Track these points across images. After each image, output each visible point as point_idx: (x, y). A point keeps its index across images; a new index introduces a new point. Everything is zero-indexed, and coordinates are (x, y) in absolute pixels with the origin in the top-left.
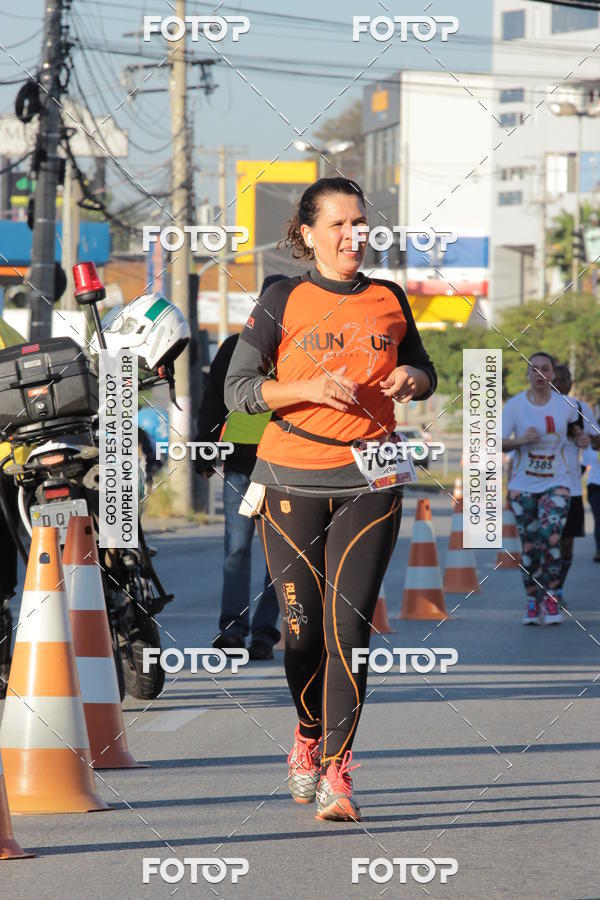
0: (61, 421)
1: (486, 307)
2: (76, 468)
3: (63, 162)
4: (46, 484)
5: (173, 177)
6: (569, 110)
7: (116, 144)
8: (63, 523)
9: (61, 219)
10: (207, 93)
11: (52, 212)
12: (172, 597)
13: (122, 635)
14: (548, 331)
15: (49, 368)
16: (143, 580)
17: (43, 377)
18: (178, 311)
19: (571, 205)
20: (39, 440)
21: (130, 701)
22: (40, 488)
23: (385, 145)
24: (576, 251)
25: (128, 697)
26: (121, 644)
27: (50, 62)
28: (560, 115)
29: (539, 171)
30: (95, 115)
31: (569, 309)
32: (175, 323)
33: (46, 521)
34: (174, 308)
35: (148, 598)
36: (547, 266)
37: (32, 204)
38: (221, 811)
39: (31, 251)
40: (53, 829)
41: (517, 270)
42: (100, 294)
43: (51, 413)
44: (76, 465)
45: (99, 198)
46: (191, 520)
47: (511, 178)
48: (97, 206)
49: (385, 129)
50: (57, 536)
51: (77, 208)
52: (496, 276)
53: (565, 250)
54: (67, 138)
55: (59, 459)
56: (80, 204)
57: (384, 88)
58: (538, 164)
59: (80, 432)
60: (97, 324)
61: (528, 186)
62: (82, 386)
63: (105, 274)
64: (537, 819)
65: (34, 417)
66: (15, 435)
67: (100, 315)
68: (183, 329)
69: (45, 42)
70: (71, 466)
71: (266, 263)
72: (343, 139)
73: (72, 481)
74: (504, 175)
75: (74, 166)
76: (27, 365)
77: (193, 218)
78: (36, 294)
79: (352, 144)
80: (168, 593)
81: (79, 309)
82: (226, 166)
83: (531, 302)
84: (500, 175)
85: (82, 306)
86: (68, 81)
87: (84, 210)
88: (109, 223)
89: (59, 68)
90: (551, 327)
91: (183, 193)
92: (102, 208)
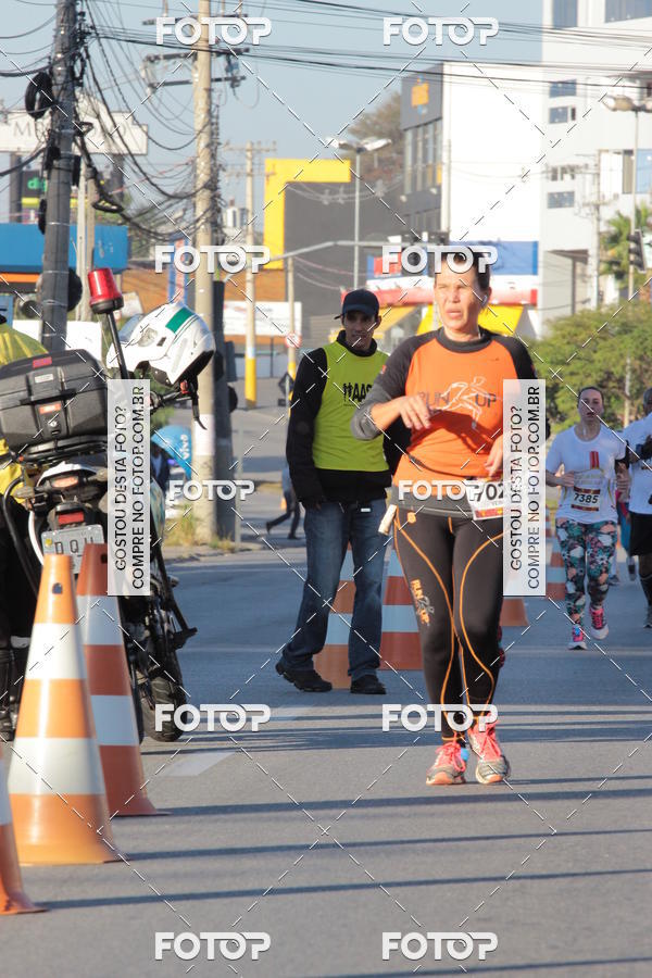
0: (75, 440)
1: (535, 318)
2: (91, 491)
3: (78, 159)
4: (59, 508)
5: (196, 177)
6: (625, 104)
7: (135, 140)
8: (77, 550)
9: (75, 222)
10: (232, 86)
11: (66, 214)
12: (194, 630)
13: (140, 671)
14: (602, 343)
15: (62, 383)
16: (163, 613)
17: (55, 393)
18: (202, 321)
19: (627, 207)
20: (51, 461)
21: (150, 743)
22: (53, 512)
23: (425, 142)
24: (632, 257)
25: (147, 739)
26: (140, 682)
27: (63, 53)
28: (614, 110)
29: (592, 170)
30: (111, 110)
31: (624, 320)
32: (199, 334)
33: (58, 548)
34: (198, 318)
35: (169, 631)
36: (601, 274)
37: (43, 205)
38: (248, 863)
39: (43, 256)
40: (65, 881)
41: (569, 278)
42: (117, 302)
43: (64, 432)
44: (92, 488)
45: (117, 200)
46: (215, 547)
47: (562, 178)
48: (114, 207)
49: (426, 124)
50: (70, 564)
51: (93, 209)
52: (545, 284)
53: (620, 256)
54: (81, 135)
55: (72, 481)
56: (95, 206)
57: (424, 80)
58: (591, 163)
59: (96, 452)
60: (114, 336)
61: (581, 186)
62: (98, 402)
63: (122, 281)
64: (589, 871)
65: (46, 436)
66: (25, 456)
67: (118, 324)
68: (207, 341)
69: (58, 30)
70: (86, 489)
71: (297, 269)
72: (380, 135)
73: (88, 505)
74: (555, 175)
75: (89, 165)
76: (38, 380)
77: (219, 220)
78: (48, 303)
79: (390, 141)
80: (190, 626)
81: (94, 320)
82: (253, 164)
83: (582, 312)
84: (550, 175)
85: (98, 316)
86: (82, 72)
87: (99, 212)
88: (127, 226)
89: (73, 58)
90: (604, 339)
91: (207, 193)
92: (120, 210)
